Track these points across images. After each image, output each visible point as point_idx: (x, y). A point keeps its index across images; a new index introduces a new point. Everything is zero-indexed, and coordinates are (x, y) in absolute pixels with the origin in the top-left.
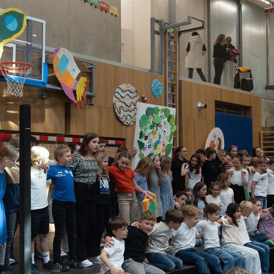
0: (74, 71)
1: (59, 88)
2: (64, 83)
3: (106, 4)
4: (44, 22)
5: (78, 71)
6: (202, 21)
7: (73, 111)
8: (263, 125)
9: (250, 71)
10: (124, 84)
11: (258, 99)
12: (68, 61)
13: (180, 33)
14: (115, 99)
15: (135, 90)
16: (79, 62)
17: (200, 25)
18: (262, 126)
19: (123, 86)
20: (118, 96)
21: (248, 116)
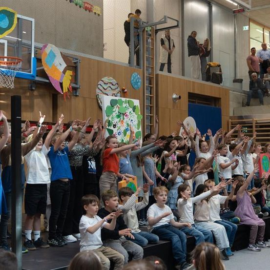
0: (61, 65)
1: (47, 81)
2: (52, 76)
3: (89, 4)
4: (33, 20)
5: (64, 65)
6: (177, 21)
7: (60, 102)
8: (231, 114)
9: (219, 66)
10: (106, 77)
11: (226, 91)
12: (55, 56)
13: (157, 31)
14: (98, 91)
15: (116, 82)
16: (65, 57)
17: (175, 24)
18: (230, 116)
19: (106, 79)
20: (101, 88)
21: (217, 107)
